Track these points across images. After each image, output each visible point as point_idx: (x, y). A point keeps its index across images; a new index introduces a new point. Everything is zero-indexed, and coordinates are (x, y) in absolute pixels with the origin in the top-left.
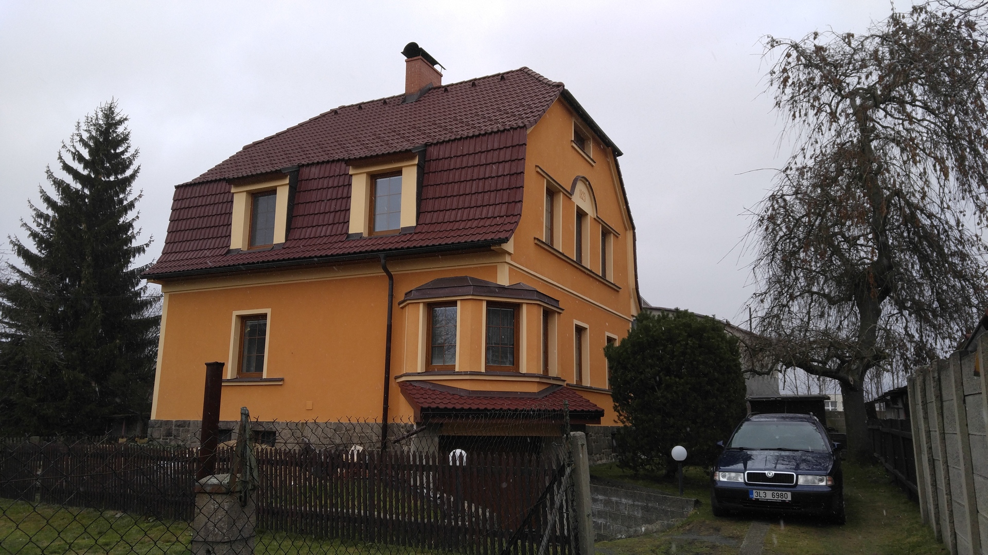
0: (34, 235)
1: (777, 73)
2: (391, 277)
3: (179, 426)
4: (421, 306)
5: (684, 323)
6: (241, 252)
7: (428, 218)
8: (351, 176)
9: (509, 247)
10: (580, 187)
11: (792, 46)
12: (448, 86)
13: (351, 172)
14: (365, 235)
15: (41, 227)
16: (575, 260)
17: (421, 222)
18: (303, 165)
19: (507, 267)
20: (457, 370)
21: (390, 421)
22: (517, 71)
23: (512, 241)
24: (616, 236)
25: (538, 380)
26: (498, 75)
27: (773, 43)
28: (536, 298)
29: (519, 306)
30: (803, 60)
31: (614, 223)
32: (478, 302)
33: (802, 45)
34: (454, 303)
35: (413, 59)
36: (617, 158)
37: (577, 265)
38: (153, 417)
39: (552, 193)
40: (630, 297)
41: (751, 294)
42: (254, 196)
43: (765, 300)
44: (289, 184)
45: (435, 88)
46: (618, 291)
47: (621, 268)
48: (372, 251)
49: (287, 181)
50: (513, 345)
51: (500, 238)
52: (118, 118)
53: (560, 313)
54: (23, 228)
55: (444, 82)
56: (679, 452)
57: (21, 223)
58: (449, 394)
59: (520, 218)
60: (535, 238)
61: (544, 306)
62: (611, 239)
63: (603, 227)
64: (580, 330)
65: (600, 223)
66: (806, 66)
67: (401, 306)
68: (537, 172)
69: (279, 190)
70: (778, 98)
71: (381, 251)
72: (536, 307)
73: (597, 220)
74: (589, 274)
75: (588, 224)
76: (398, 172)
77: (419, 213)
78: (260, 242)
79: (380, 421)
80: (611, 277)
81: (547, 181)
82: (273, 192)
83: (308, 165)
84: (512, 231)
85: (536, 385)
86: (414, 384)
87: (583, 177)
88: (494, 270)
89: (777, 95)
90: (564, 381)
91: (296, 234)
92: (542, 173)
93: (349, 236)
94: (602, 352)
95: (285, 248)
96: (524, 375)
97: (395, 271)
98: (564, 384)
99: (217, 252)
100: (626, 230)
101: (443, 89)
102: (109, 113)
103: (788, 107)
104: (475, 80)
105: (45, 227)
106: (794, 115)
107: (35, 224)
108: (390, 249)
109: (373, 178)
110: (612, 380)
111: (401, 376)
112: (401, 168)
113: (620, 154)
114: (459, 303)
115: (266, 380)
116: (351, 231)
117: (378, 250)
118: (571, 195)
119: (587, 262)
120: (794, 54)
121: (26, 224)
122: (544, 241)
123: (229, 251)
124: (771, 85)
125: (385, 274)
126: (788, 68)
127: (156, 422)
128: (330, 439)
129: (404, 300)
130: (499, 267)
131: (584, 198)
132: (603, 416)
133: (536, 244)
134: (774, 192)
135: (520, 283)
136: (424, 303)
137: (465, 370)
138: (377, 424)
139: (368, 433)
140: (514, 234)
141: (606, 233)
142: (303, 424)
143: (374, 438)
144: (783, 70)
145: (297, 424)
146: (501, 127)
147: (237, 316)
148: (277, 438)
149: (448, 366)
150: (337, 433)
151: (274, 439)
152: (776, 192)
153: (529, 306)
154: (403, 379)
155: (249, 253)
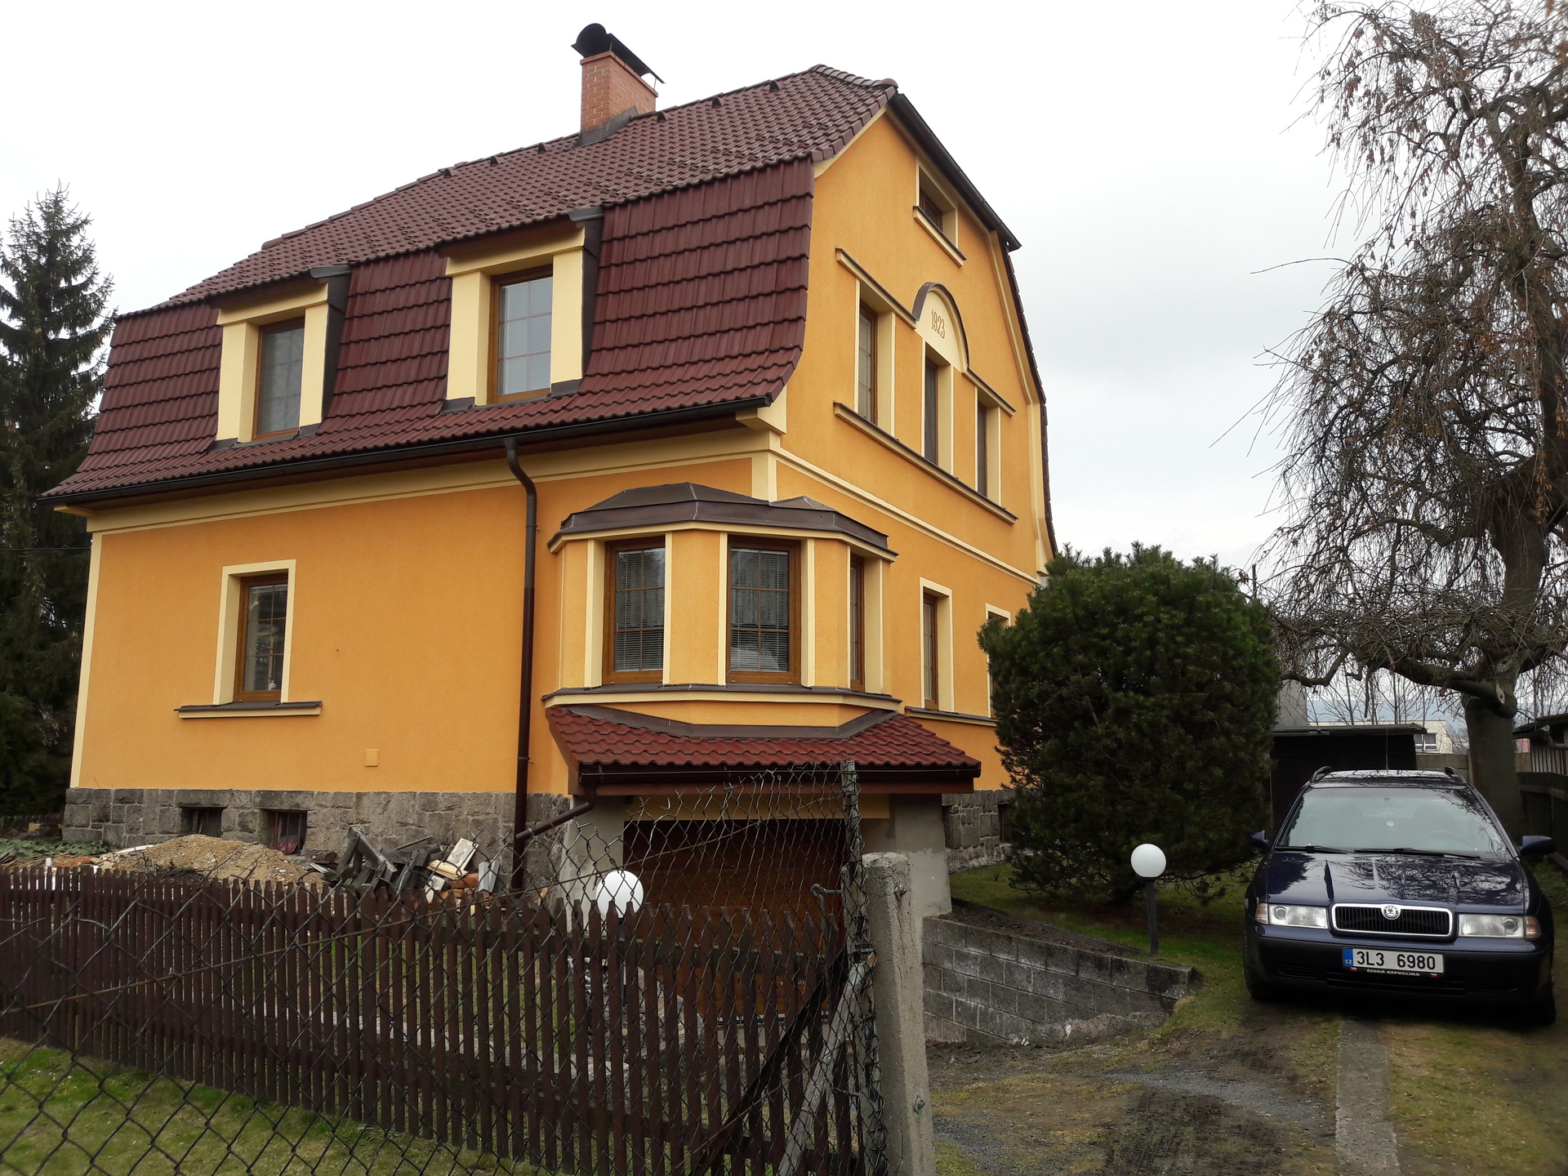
1: (1333, 75)
2: (530, 488)
3: (122, 801)
4: (591, 546)
5: (1152, 575)
6: (236, 446)
7: (606, 362)
8: (450, 278)
9: (775, 415)
10: (933, 305)
11: (1365, 16)
12: (667, 111)
13: (449, 271)
14: (481, 401)
16: (923, 455)
17: (590, 371)
18: (358, 265)
19: (772, 461)
20: (666, 681)
21: (533, 789)
22: (804, 73)
23: (782, 400)
24: (1008, 412)
25: (840, 700)
26: (765, 84)
27: (1326, 12)
28: (834, 527)
29: (797, 545)
30: (1389, 47)
31: (1005, 385)
32: (709, 537)
33: (1387, 12)
34: (659, 540)
35: (596, 57)
36: (1010, 254)
37: (928, 465)
38: (75, 783)
39: (872, 312)
40: (1036, 537)
41: (1274, 529)
42: (266, 330)
44: (327, 302)
45: (640, 118)
46: (1011, 524)
47: (1017, 480)
48: (489, 433)
49: (324, 296)
50: (787, 627)
51: (755, 396)
52: (70, 221)
53: (888, 562)
55: (661, 105)
56: (1148, 858)
58: (648, 732)
59: (798, 358)
60: (835, 404)
61: (853, 547)
62: (997, 419)
63: (980, 392)
64: (933, 600)
65: (974, 384)
66: (1394, 57)
67: (553, 549)
68: (840, 263)
69: (310, 316)
70: (1336, 128)
71: (507, 432)
72: (836, 547)
73: (970, 377)
74: (951, 485)
75: (950, 386)
76: (544, 270)
77: (588, 353)
78: (277, 425)
79: (511, 788)
80: (996, 494)
81: (862, 283)
82: (296, 321)
83: (368, 263)
84: (781, 381)
85: (836, 712)
86: (576, 712)
87: (940, 286)
88: (744, 465)
89: (1332, 121)
90: (899, 702)
91: (345, 405)
92: (849, 267)
93: (446, 404)
94: (976, 637)
95: (320, 435)
96: (810, 691)
97: (539, 474)
98: (900, 709)
99: (193, 447)
100: (1027, 402)
101: (656, 118)
102: (53, 211)
103: (1357, 142)
104: (721, 96)
106: (1371, 158)
108: (526, 428)
109: (498, 282)
110: (998, 700)
111: (551, 697)
112: (551, 256)
113: (1015, 245)
114: (669, 540)
115: (288, 706)
116: (451, 395)
117: (501, 431)
118: (914, 320)
119: (948, 461)
120: (1371, 32)
122: (856, 410)
123: (215, 445)
124: (1322, 100)
125: (519, 483)
126: (1357, 62)
127: (80, 792)
128: (413, 827)
129: (557, 537)
130: (757, 462)
131: (941, 329)
132: (978, 775)
133: (837, 416)
134: (1333, 307)
135: (802, 498)
136: (596, 540)
137: (683, 682)
138: (508, 795)
139: (488, 814)
140: (785, 387)
141: (987, 405)
142: (359, 796)
143: (501, 824)
144: (1347, 67)
145: (348, 795)
146: (759, 164)
147: (232, 576)
148: (309, 824)
149: (648, 673)
150: (427, 813)
151: (305, 827)
152: (1337, 307)
153: (821, 544)
154: (557, 701)
155: (252, 447)
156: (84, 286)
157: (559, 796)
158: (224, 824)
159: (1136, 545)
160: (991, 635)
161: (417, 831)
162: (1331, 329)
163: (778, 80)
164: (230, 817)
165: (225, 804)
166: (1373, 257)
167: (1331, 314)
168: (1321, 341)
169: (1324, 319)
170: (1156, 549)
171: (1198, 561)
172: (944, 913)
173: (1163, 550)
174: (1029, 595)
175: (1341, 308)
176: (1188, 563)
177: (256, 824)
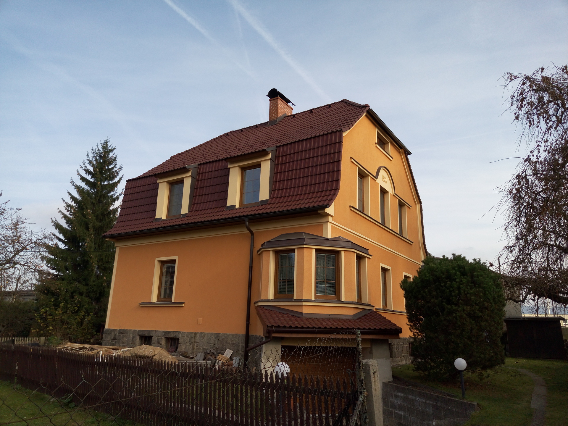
0: (65, 217)
1: (516, 97)
2: (252, 233)
3: (121, 333)
4: (271, 253)
5: (459, 265)
6: (162, 220)
7: (277, 194)
8: (229, 169)
9: (330, 210)
10: (382, 173)
11: (526, 78)
12: (296, 114)
13: (229, 166)
14: (237, 206)
15: (69, 212)
16: (380, 222)
17: (272, 197)
18: (201, 164)
19: (330, 225)
20: (295, 298)
21: (251, 333)
22: (339, 102)
23: (332, 206)
25: (353, 306)
26: (327, 105)
27: (512, 77)
28: (351, 247)
29: (338, 252)
30: (535, 88)
31: (408, 198)
32: (309, 249)
33: (533, 76)
34: (293, 251)
35: (274, 99)
36: (408, 156)
37: (382, 225)
38: (107, 327)
39: (362, 176)
40: (420, 250)
41: (503, 247)
42: (171, 184)
43: (514, 252)
44: (191, 176)
45: (287, 117)
47: (413, 230)
48: (240, 216)
49: (190, 174)
50: (335, 280)
51: (324, 205)
52: (110, 148)
53: (369, 258)
54: (59, 214)
55: (294, 112)
56: (461, 363)
57: (58, 211)
58: (290, 315)
59: (337, 193)
60: (350, 206)
61: (357, 253)
62: (406, 209)
63: (400, 201)
64: (384, 270)
65: (397, 198)
66: (537, 91)
68: (352, 162)
69: (186, 180)
70: (517, 114)
71: (246, 216)
72: (352, 253)
73: (395, 196)
74: (390, 232)
75: (389, 199)
76: (258, 166)
77: (271, 191)
78: (174, 213)
79: (244, 332)
80: (406, 235)
81: (359, 168)
82: (182, 181)
83: (204, 164)
84: (332, 200)
85: (352, 309)
86: (266, 308)
87: (385, 167)
88: (320, 226)
89: (516, 112)
90: (373, 306)
91: (195, 207)
92: (355, 163)
93: (227, 207)
94: (399, 285)
95: (187, 217)
96: (343, 302)
97: (254, 229)
98: (374, 309)
99: (148, 220)
100: (416, 204)
101: (292, 116)
102: (106, 146)
103: (525, 118)
104: (313, 109)
105: (71, 212)
106: (530, 123)
107: (66, 211)
108: (251, 215)
109: (244, 169)
110: (408, 306)
111: (257, 302)
112: (260, 162)
113: (409, 153)
114: (296, 251)
115: (174, 303)
116: (228, 204)
117: (244, 216)
118: (376, 178)
119: (389, 224)
120: (528, 83)
121: (60, 211)
122: (357, 208)
123: (154, 220)
124: (512, 105)
125: (248, 232)
126: (524, 92)
127: (108, 330)
128: (212, 345)
129: (260, 249)
130: (324, 226)
131: (385, 181)
132: (401, 333)
133: (351, 210)
134: (519, 173)
135: (339, 237)
136: (273, 251)
137: (300, 298)
138: (243, 335)
139: (236, 341)
140: (334, 202)
141: (401, 205)
142: (195, 334)
143: (240, 345)
144: (520, 94)
145: (192, 333)
146: (325, 133)
147: (158, 261)
148: (179, 343)
149: (289, 295)
150: (217, 340)
151: (178, 343)
152: (521, 173)
153: (346, 252)
154: (260, 304)
155: (167, 220)
156: (113, 168)
157: (260, 336)
158: (153, 342)
159: (453, 255)
160: (405, 284)
161: (213, 346)
162: (519, 181)
163: (331, 104)
164: (154, 339)
165: (153, 335)
166: (533, 156)
167: (519, 176)
168: (516, 185)
169: (516, 178)
170: (460, 255)
171: (475, 260)
172: (390, 381)
173: (462, 256)
174: (417, 271)
175: (522, 174)
176: (471, 261)
177: (163, 342)
